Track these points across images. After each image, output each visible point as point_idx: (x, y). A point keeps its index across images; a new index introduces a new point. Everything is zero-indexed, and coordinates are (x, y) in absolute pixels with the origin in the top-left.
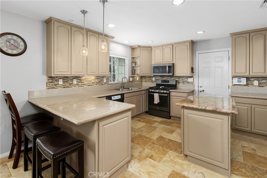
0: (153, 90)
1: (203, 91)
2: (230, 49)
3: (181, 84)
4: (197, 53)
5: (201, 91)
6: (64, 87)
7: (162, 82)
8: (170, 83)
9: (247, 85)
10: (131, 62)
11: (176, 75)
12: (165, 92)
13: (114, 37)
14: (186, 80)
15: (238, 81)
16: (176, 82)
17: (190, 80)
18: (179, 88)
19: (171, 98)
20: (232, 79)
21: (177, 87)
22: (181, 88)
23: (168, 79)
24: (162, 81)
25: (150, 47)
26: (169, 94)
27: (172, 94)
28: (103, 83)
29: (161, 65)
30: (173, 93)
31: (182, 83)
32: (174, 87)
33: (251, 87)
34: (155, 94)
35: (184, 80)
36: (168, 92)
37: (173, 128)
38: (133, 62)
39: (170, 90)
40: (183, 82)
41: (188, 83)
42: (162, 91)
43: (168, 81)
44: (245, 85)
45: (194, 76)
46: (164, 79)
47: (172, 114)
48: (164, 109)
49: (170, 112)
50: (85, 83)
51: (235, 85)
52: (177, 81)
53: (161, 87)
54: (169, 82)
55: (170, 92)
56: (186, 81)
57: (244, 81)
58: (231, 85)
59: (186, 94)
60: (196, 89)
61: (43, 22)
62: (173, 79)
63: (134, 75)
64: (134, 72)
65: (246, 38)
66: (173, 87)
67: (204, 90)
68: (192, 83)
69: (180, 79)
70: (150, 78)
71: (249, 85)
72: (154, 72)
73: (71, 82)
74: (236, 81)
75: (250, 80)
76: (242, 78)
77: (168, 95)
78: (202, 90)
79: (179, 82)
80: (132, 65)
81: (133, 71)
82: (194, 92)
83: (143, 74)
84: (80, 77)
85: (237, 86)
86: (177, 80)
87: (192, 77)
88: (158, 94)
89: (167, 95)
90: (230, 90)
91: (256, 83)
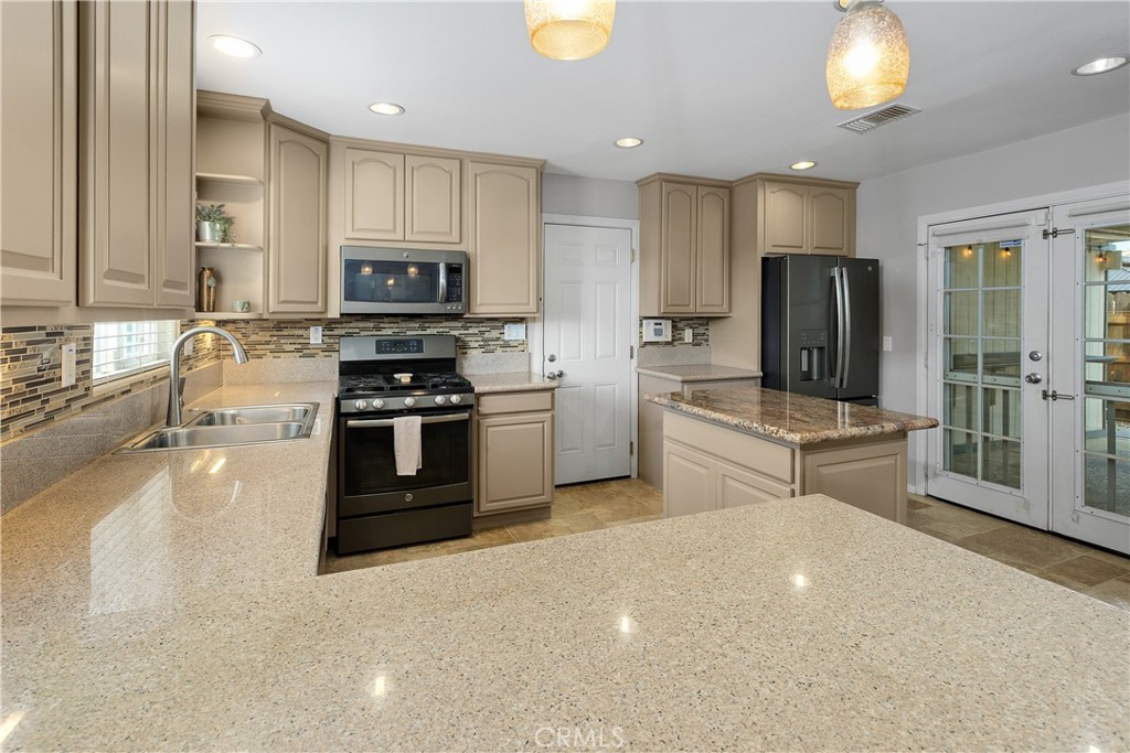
0: (377, 403)
1: (562, 375)
2: (636, 225)
3: (474, 352)
7: (381, 351)
8: (428, 352)
9: (672, 341)
14: (495, 334)
15: (655, 332)
17: (513, 333)
18: (466, 370)
20: (641, 325)
21: (459, 370)
22: (475, 372)
23: (408, 333)
24: (377, 343)
29: (404, 259)
31: (481, 347)
33: (678, 347)
35: (487, 335)
36: (470, 399)
40: (486, 347)
41: (507, 345)
43: (418, 345)
44: (667, 343)
46: (384, 332)
47: (482, 507)
48: (449, 491)
51: (646, 343)
52: (459, 340)
56: (498, 339)
57: (667, 331)
58: (636, 345)
62: (435, 331)
65: (690, 197)
67: (563, 369)
68: (522, 346)
69: (471, 331)
70: (285, 332)
71: (676, 343)
74: (648, 331)
75: (678, 328)
76: (663, 322)
78: (556, 373)
79: (466, 346)
85: (651, 347)
86: (456, 333)
87: (520, 320)
90: (634, 362)
91: (688, 335)
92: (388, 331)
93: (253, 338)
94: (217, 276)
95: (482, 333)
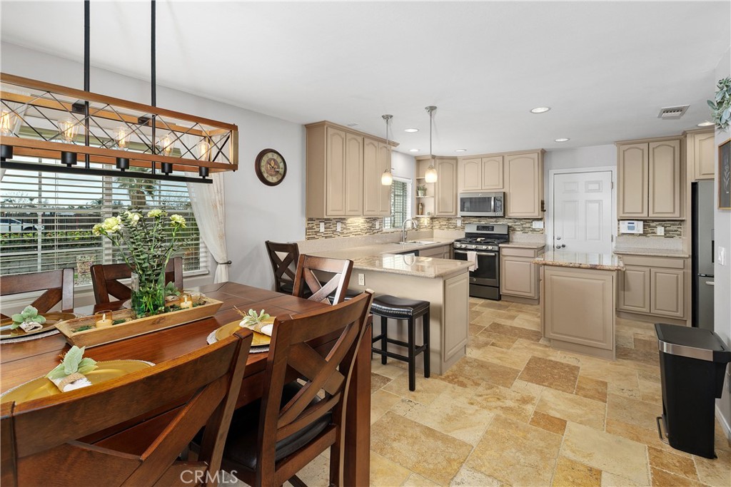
0: (464, 246)
1: (564, 246)
2: (615, 169)
3: (518, 233)
4: (552, 172)
5: (560, 247)
6: (326, 237)
7: (477, 230)
8: (496, 231)
9: (645, 234)
10: (415, 188)
11: (510, 215)
12: (490, 248)
13: (398, 144)
14: (528, 225)
15: (629, 228)
16: (508, 230)
17: (537, 225)
18: (515, 240)
19: (503, 259)
20: (619, 224)
21: (511, 239)
22: (519, 240)
23: (491, 223)
24: (478, 227)
25: (455, 159)
26: (499, 252)
27: (504, 252)
28: (375, 231)
29: (480, 196)
30: (506, 251)
32: (505, 238)
33: (651, 238)
34: (468, 253)
35: (524, 226)
36: (496, 248)
37: (513, 313)
38: (418, 189)
39: (500, 245)
40: (524, 231)
41: (534, 230)
42: (484, 247)
43: (492, 228)
44: (640, 235)
45: (545, 218)
47: (503, 291)
48: (489, 281)
49: (499, 287)
50: (352, 229)
51: (623, 234)
52: (511, 227)
53: (479, 240)
54: (493, 230)
55: (499, 248)
56: (530, 227)
57: (639, 227)
58: (615, 235)
59: (533, 251)
60: (550, 242)
61: (302, 125)
63: (422, 214)
64: (422, 209)
65: (643, 150)
66: (502, 238)
67: (564, 244)
68: (542, 231)
69: (517, 223)
71: (649, 235)
72: (462, 210)
73: (334, 229)
74: (624, 227)
75: (649, 226)
76: (635, 222)
77: (497, 253)
78: (561, 245)
79: (514, 230)
80: (418, 195)
81: (420, 207)
82: (546, 248)
83: (440, 214)
84: (344, 219)
85: (627, 236)
86: (510, 224)
87: (541, 219)
88: (475, 252)
89: (493, 254)
90: (614, 243)
91: (660, 231)
92: (483, 222)
93: (442, 223)
94: (423, 205)
95: (522, 224)
